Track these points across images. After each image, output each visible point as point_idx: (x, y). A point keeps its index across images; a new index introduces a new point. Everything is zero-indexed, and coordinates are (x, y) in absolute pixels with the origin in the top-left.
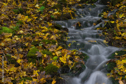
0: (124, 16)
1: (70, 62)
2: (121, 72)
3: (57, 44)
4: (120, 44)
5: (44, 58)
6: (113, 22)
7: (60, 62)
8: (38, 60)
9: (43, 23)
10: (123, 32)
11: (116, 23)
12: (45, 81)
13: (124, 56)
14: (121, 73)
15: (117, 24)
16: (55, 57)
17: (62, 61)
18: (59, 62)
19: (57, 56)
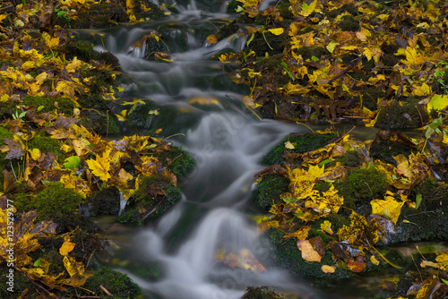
0: (318, 11)
1: (124, 176)
2: (304, 209)
3: (76, 111)
4: (303, 112)
5: (32, 161)
6: (278, 31)
7: (89, 177)
8: (9, 169)
9: (27, 37)
10: (316, 69)
11: (291, 34)
12: (35, 242)
13: (319, 154)
14: (307, 214)
15: (294, 39)
16: (71, 160)
17: (97, 173)
18: (85, 176)
19: (76, 154)
